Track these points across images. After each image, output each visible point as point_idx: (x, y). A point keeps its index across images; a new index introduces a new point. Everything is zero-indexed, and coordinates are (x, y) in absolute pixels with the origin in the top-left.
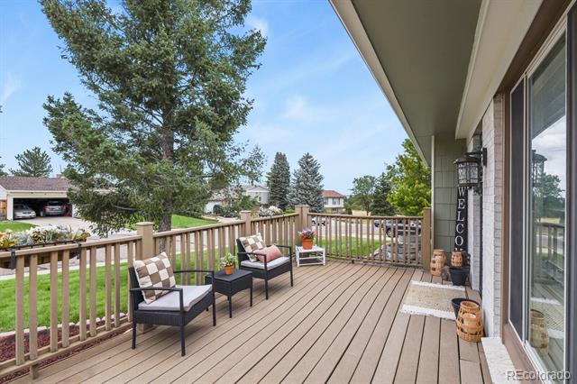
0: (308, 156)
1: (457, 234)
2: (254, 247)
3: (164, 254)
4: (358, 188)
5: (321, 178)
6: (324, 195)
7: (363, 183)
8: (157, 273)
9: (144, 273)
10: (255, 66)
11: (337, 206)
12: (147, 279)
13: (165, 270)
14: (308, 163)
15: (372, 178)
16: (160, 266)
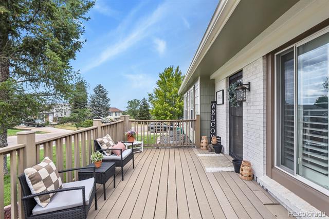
0: (100, 86)
1: (211, 127)
2: (108, 145)
3: (47, 158)
4: (131, 106)
5: (109, 100)
6: (110, 110)
7: (133, 103)
8: (49, 176)
9: (36, 179)
10: (85, 18)
11: (118, 117)
12: (41, 184)
13: (54, 173)
14: (100, 90)
15: (138, 101)
16: (50, 170)
